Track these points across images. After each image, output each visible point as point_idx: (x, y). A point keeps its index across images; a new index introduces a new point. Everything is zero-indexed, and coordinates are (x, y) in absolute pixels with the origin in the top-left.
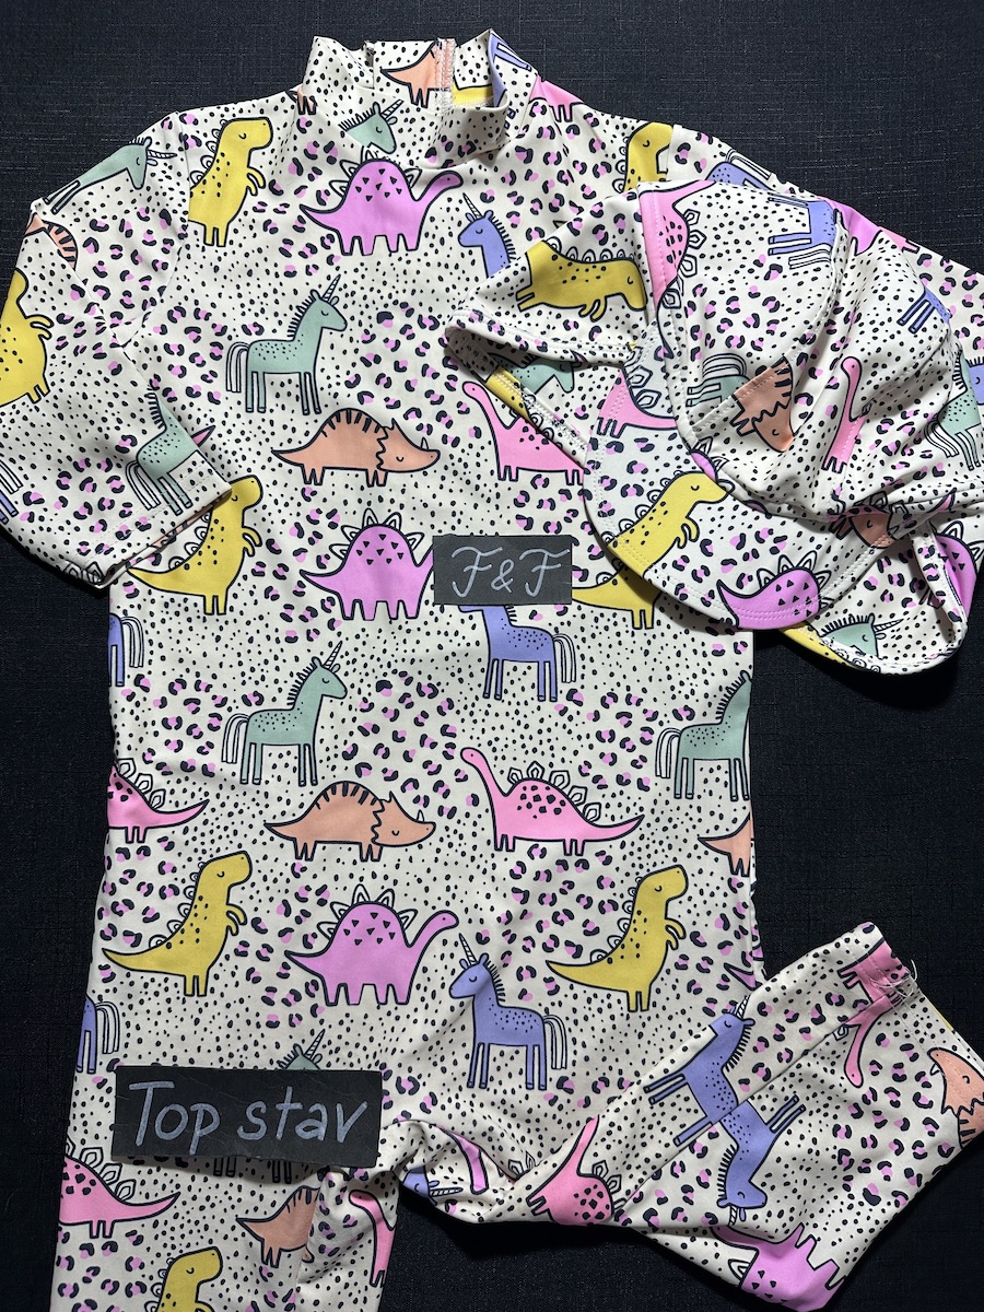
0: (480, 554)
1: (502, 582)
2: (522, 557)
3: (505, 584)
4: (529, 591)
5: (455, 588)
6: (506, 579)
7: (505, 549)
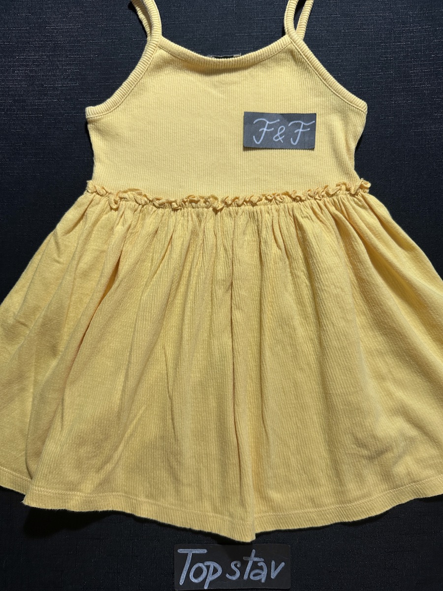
0: (268, 122)
1: (279, 137)
2: (290, 125)
3: (280, 138)
4: (292, 142)
5: (255, 139)
6: (281, 135)
7: (281, 120)
